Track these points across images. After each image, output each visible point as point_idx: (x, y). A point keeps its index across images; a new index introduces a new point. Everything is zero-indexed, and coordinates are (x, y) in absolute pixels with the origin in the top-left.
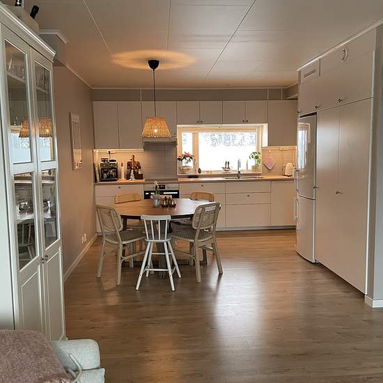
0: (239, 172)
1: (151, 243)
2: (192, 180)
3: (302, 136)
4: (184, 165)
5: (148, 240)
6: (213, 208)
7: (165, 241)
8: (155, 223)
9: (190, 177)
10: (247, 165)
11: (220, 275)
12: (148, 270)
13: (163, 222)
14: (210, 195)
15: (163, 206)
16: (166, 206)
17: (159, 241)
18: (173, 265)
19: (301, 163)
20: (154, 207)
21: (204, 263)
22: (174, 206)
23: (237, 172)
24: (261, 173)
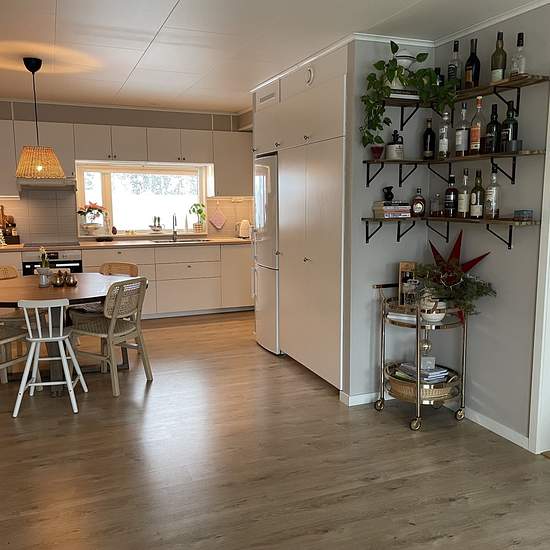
0: (175, 232)
1: (36, 343)
2: (102, 244)
3: (259, 182)
4: (88, 221)
5: (31, 339)
6: (136, 286)
7: (60, 339)
8: (43, 312)
9: (100, 240)
10: (187, 222)
11: (149, 383)
12: (33, 386)
13: (56, 311)
14: (132, 266)
15: (56, 285)
16: (61, 286)
17: (51, 339)
18: (74, 375)
19: (260, 220)
20: (41, 287)
21: (124, 368)
22: (74, 285)
23: (172, 233)
24: (206, 233)
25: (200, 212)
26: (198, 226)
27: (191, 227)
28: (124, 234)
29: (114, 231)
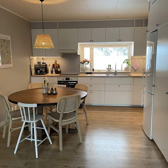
4: (84, 66)
5: (23, 120)
7: (32, 122)
10: (122, 67)
23: (115, 71)
24: (130, 72)
25: (128, 63)
26: (126, 69)
27: (123, 69)
28: (97, 71)
29: (93, 70)
